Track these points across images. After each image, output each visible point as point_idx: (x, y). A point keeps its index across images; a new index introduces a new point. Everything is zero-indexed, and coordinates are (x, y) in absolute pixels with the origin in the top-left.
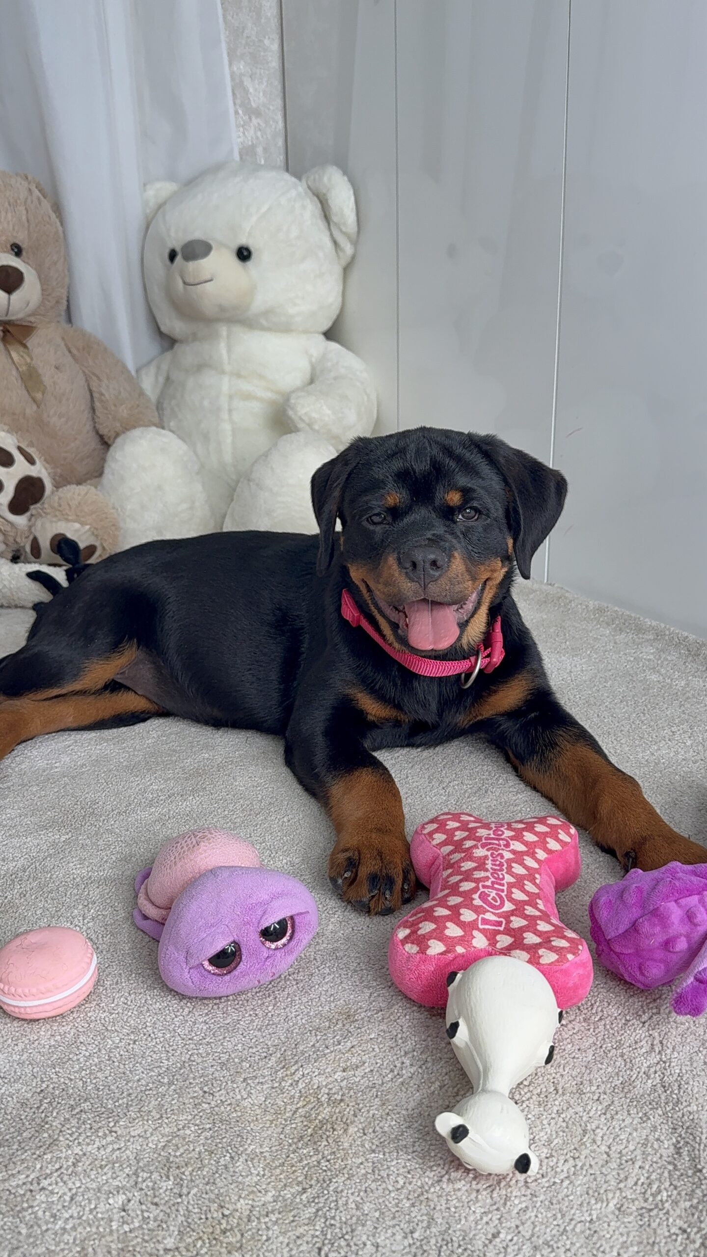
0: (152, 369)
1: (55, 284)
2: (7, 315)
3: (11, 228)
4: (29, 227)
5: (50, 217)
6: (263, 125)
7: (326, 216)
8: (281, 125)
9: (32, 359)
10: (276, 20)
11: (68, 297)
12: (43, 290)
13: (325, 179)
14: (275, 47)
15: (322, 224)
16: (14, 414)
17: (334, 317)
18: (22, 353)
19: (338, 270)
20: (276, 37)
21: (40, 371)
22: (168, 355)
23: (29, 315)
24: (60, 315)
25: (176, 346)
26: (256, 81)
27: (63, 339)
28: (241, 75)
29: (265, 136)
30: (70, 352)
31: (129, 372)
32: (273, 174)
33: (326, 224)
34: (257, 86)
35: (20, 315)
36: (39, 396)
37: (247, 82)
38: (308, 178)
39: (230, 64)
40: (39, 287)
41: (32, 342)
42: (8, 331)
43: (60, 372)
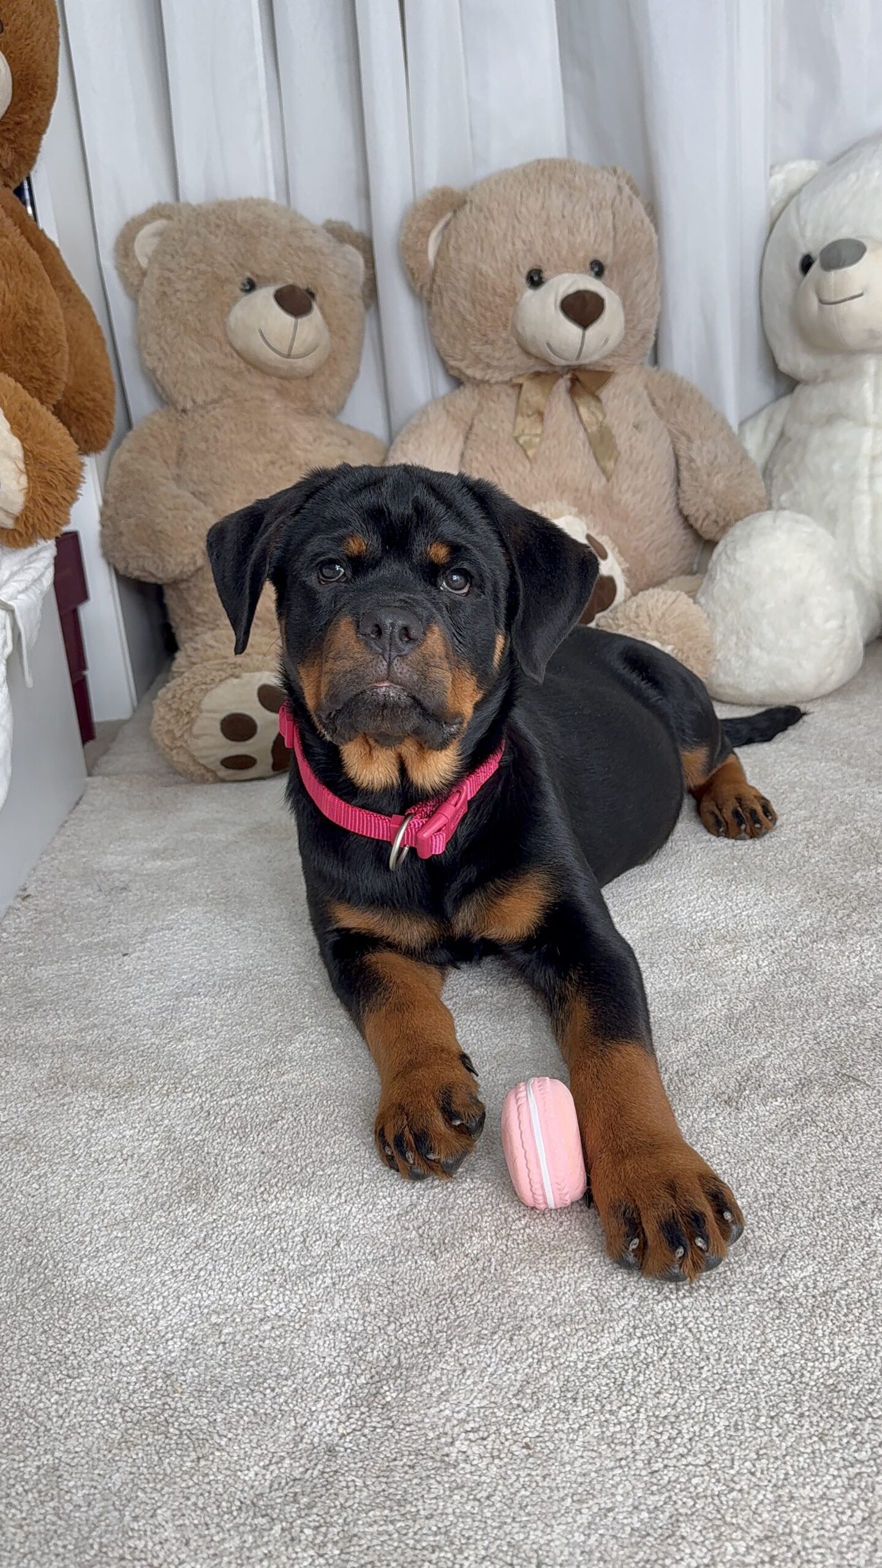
0: (761, 422)
1: (642, 311)
2: (577, 358)
3: (592, 239)
4: (615, 237)
5: (642, 222)
9: (606, 416)
11: (657, 330)
12: (627, 322)
16: (577, 490)
21: (614, 431)
22: (786, 402)
23: (606, 357)
24: (644, 355)
25: (798, 389)
27: (646, 387)
30: (654, 404)
31: (730, 428)
35: (596, 357)
36: (610, 465)
40: (621, 318)
41: (607, 393)
42: (577, 379)
43: (640, 432)
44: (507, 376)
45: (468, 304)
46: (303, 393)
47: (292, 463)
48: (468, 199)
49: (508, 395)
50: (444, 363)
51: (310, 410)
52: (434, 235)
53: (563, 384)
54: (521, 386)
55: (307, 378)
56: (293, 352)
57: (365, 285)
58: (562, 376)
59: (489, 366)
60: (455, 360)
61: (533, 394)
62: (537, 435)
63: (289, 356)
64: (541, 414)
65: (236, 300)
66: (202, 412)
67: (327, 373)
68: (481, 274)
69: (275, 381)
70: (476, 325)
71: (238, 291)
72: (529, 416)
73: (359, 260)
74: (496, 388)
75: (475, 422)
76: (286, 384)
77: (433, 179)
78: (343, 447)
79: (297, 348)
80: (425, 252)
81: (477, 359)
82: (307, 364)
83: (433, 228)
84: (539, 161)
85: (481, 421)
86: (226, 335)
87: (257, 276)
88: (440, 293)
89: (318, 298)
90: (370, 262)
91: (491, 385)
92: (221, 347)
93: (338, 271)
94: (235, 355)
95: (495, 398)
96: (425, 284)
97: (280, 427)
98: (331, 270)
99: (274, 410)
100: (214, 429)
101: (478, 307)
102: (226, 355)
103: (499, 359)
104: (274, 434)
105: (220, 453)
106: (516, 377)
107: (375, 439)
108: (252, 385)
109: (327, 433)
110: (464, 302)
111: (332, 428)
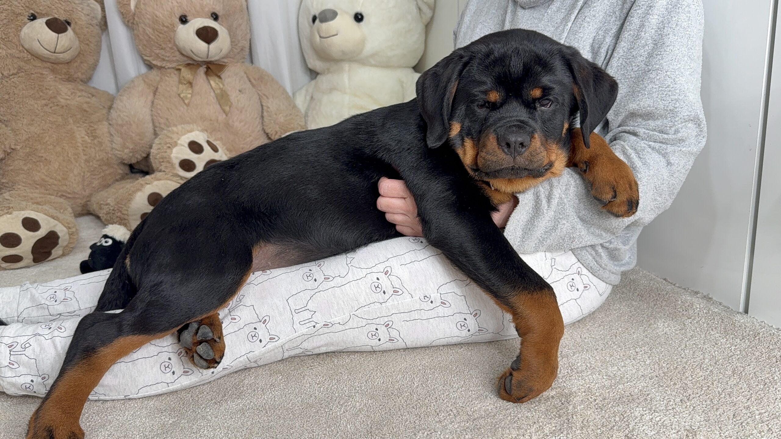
0: (303, 92)
1: (240, 38)
2: (207, 58)
3: (212, 3)
4: (223, 2)
9: (224, 85)
11: (250, 46)
12: (232, 42)
16: (211, 120)
17: (420, 57)
18: (217, 82)
19: (421, 27)
21: (229, 93)
22: (313, 82)
23: (223, 58)
24: (245, 58)
25: (318, 77)
27: (245, 73)
30: (250, 81)
31: (287, 93)
35: (216, 58)
36: (227, 108)
40: (228, 40)
41: (225, 75)
42: (209, 68)
43: (243, 94)
44: (174, 65)
45: (151, 30)
46: (65, 71)
47: (57, 105)
49: (175, 74)
50: (142, 58)
51: (70, 79)
53: (202, 70)
54: (180, 70)
55: (68, 63)
56: (56, 51)
57: (101, 19)
58: (201, 66)
59: (164, 60)
60: (148, 56)
61: (186, 73)
62: (189, 93)
63: (55, 53)
64: (190, 84)
65: (25, 24)
66: (6, 79)
67: (79, 61)
68: (157, 17)
69: (49, 65)
70: (156, 40)
71: (26, 20)
72: (185, 84)
73: (99, 8)
74: (169, 70)
75: (159, 87)
76: (55, 66)
78: (89, 98)
79: (58, 49)
80: (129, 5)
81: (157, 56)
82: (66, 56)
85: (161, 86)
86: (20, 41)
87: (37, 12)
88: (138, 25)
89: (72, 25)
90: (103, 9)
91: (166, 69)
92: (17, 47)
93: (84, 12)
94: (25, 51)
95: (168, 75)
96: (130, 20)
97: (52, 88)
98: (80, 11)
99: (48, 79)
100: (12, 88)
101: (156, 32)
102: (20, 51)
103: (169, 57)
104: (48, 91)
105: (16, 101)
106: (178, 66)
107: (109, 94)
108: (35, 66)
109: (79, 91)
110: (149, 29)
111: (83, 89)
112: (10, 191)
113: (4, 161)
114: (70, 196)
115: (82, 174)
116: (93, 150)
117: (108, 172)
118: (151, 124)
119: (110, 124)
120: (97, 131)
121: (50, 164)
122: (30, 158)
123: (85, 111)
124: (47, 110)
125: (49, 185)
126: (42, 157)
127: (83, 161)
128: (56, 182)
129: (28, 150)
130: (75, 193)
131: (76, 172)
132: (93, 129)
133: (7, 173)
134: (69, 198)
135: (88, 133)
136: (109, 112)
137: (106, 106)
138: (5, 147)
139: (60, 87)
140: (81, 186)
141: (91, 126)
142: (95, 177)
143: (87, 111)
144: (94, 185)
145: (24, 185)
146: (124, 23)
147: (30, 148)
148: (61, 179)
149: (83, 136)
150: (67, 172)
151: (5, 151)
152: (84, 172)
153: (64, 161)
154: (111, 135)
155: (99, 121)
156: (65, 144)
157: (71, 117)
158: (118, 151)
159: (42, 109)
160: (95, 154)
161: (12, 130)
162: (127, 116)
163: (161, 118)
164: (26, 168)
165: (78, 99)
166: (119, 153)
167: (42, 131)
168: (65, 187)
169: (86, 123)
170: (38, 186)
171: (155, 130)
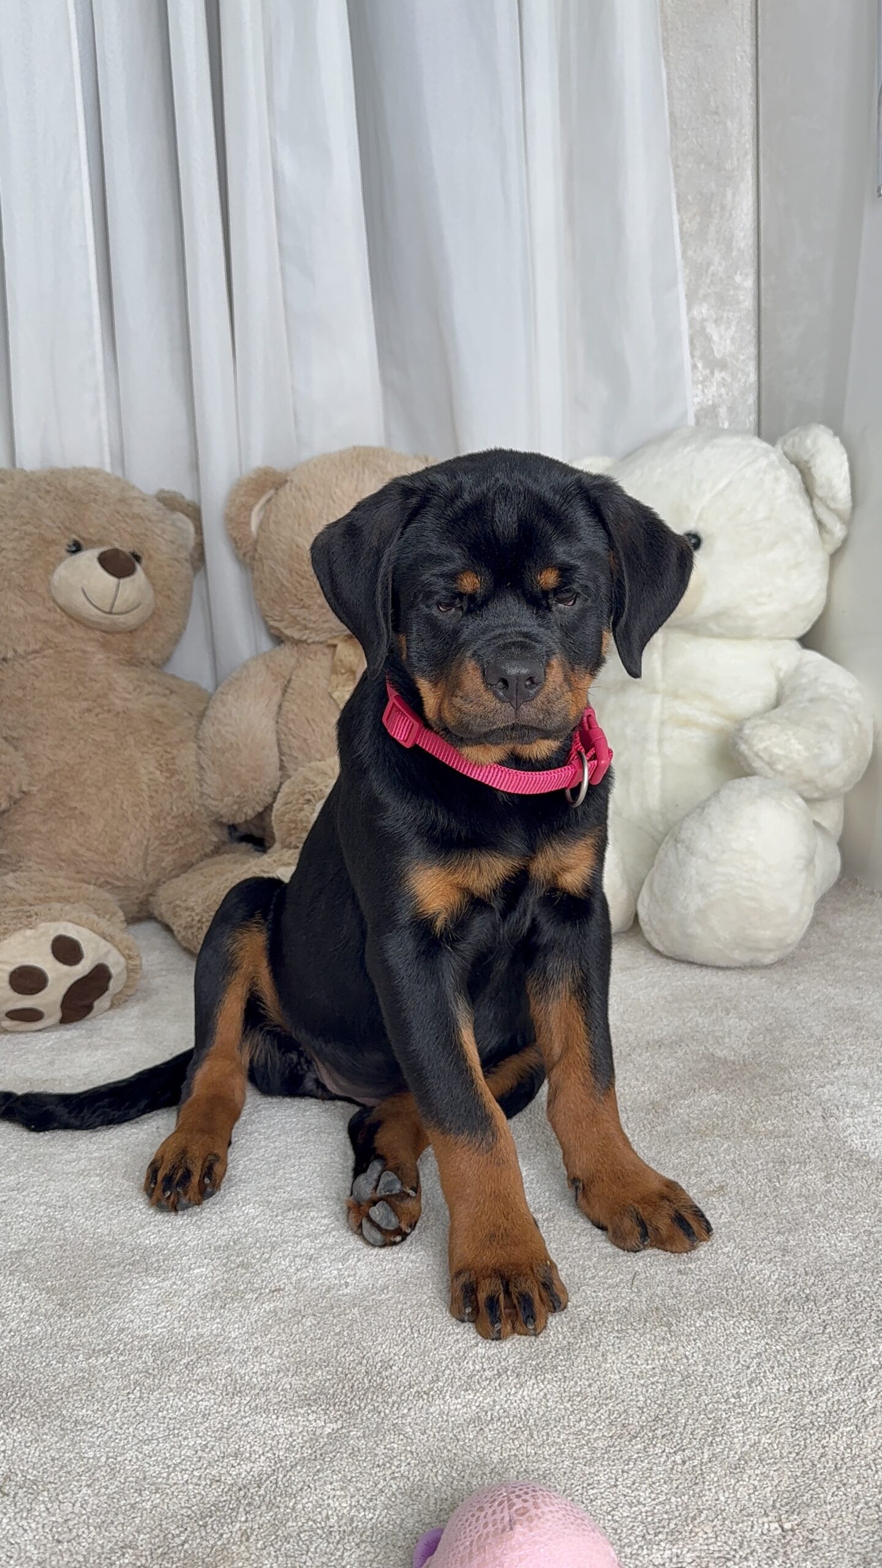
6: (729, 380)
7: (809, 489)
8: (753, 378)
10: (751, 251)
13: (809, 443)
14: (749, 283)
15: (801, 500)
17: (815, 618)
19: (821, 558)
20: (751, 271)
26: (723, 327)
28: (704, 320)
29: (730, 393)
32: (737, 440)
33: (807, 500)
34: (723, 333)
37: (711, 329)
38: (785, 442)
39: (689, 308)
44: (322, 637)
45: (285, 572)
46: (125, 645)
47: (109, 711)
48: (289, 478)
49: (324, 654)
50: (266, 623)
51: (133, 661)
52: (257, 508)
54: (335, 646)
55: (131, 632)
56: (114, 610)
57: (195, 548)
59: (306, 628)
60: (276, 621)
61: (347, 653)
63: (110, 613)
64: (353, 673)
65: (61, 560)
66: (21, 661)
68: (298, 546)
69: (97, 634)
70: (294, 591)
71: (64, 553)
72: (342, 674)
73: (190, 527)
74: (314, 647)
75: (294, 677)
76: (109, 637)
77: (257, 460)
78: (165, 696)
79: (119, 605)
80: (248, 524)
81: (295, 621)
82: (131, 620)
83: (257, 502)
84: (355, 448)
85: (298, 676)
86: (49, 591)
87: (84, 539)
88: (261, 560)
89: (144, 561)
90: (199, 530)
91: (308, 644)
92: (44, 602)
93: (166, 537)
94: (59, 610)
95: (312, 656)
96: (249, 551)
97: (101, 677)
98: (158, 535)
99: (96, 661)
100: (32, 677)
101: (294, 574)
102: (49, 610)
103: (314, 622)
104: (93, 683)
105: (36, 701)
106: (330, 638)
107: (200, 689)
108: (73, 637)
109: (149, 683)
110: (281, 569)
111: (155, 679)
112: (14, 871)
113: (6, 815)
114: (119, 884)
115: (145, 842)
116: (167, 796)
117: (190, 840)
118: (276, 749)
119: (200, 748)
120: (177, 761)
121: (89, 823)
122: (53, 810)
123: (157, 721)
124: (90, 720)
125: (84, 862)
126: (76, 808)
127: (147, 818)
128: (96, 857)
129: (51, 794)
130: (127, 877)
131: (133, 838)
132: (170, 756)
133: (9, 837)
134: (118, 887)
135: (160, 765)
136: (201, 723)
137: (194, 713)
138: (11, 790)
139: (115, 675)
140: (140, 866)
141: (166, 752)
142: (166, 848)
143: (160, 723)
144: (163, 864)
145: (39, 860)
146: (237, 557)
147: (55, 791)
148: (105, 851)
149: (152, 769)
150: (118, 838)
151: (10, 797)
152: (149, 840)
153: (114, 816)
154: (202, 768)
155: (182, 741)
156: (117, 786)
157: (131, 733)
158: (213, 799)
159: (81, 718)
160: (171, 804)
161: (26, 756)
162: (233, 734)
163: (294, 737)
164: (44, 829)
165: (146, 699)
166: (214, 803)
167: (79, 760)
168: (112, 867)
169: (159, 746)
170: (63, 864)
171: (282, 761)
